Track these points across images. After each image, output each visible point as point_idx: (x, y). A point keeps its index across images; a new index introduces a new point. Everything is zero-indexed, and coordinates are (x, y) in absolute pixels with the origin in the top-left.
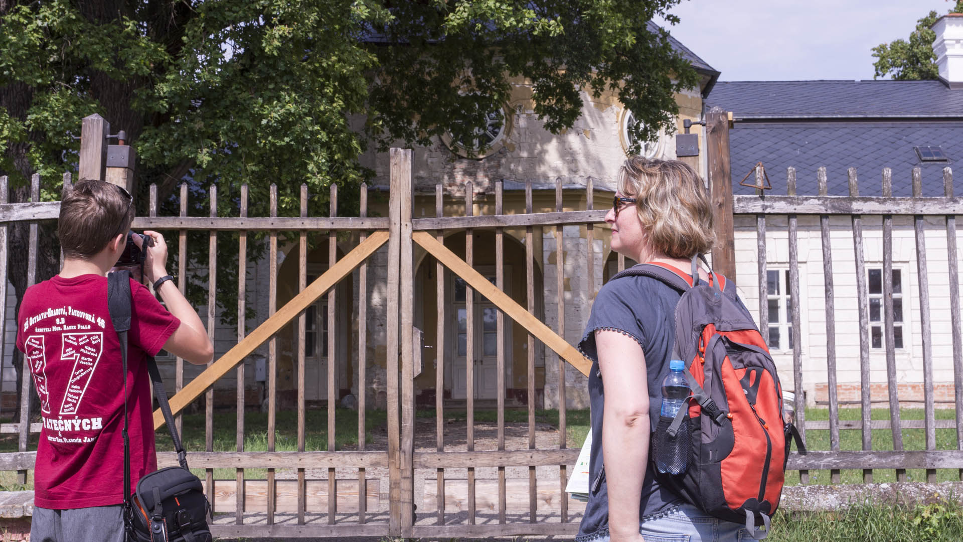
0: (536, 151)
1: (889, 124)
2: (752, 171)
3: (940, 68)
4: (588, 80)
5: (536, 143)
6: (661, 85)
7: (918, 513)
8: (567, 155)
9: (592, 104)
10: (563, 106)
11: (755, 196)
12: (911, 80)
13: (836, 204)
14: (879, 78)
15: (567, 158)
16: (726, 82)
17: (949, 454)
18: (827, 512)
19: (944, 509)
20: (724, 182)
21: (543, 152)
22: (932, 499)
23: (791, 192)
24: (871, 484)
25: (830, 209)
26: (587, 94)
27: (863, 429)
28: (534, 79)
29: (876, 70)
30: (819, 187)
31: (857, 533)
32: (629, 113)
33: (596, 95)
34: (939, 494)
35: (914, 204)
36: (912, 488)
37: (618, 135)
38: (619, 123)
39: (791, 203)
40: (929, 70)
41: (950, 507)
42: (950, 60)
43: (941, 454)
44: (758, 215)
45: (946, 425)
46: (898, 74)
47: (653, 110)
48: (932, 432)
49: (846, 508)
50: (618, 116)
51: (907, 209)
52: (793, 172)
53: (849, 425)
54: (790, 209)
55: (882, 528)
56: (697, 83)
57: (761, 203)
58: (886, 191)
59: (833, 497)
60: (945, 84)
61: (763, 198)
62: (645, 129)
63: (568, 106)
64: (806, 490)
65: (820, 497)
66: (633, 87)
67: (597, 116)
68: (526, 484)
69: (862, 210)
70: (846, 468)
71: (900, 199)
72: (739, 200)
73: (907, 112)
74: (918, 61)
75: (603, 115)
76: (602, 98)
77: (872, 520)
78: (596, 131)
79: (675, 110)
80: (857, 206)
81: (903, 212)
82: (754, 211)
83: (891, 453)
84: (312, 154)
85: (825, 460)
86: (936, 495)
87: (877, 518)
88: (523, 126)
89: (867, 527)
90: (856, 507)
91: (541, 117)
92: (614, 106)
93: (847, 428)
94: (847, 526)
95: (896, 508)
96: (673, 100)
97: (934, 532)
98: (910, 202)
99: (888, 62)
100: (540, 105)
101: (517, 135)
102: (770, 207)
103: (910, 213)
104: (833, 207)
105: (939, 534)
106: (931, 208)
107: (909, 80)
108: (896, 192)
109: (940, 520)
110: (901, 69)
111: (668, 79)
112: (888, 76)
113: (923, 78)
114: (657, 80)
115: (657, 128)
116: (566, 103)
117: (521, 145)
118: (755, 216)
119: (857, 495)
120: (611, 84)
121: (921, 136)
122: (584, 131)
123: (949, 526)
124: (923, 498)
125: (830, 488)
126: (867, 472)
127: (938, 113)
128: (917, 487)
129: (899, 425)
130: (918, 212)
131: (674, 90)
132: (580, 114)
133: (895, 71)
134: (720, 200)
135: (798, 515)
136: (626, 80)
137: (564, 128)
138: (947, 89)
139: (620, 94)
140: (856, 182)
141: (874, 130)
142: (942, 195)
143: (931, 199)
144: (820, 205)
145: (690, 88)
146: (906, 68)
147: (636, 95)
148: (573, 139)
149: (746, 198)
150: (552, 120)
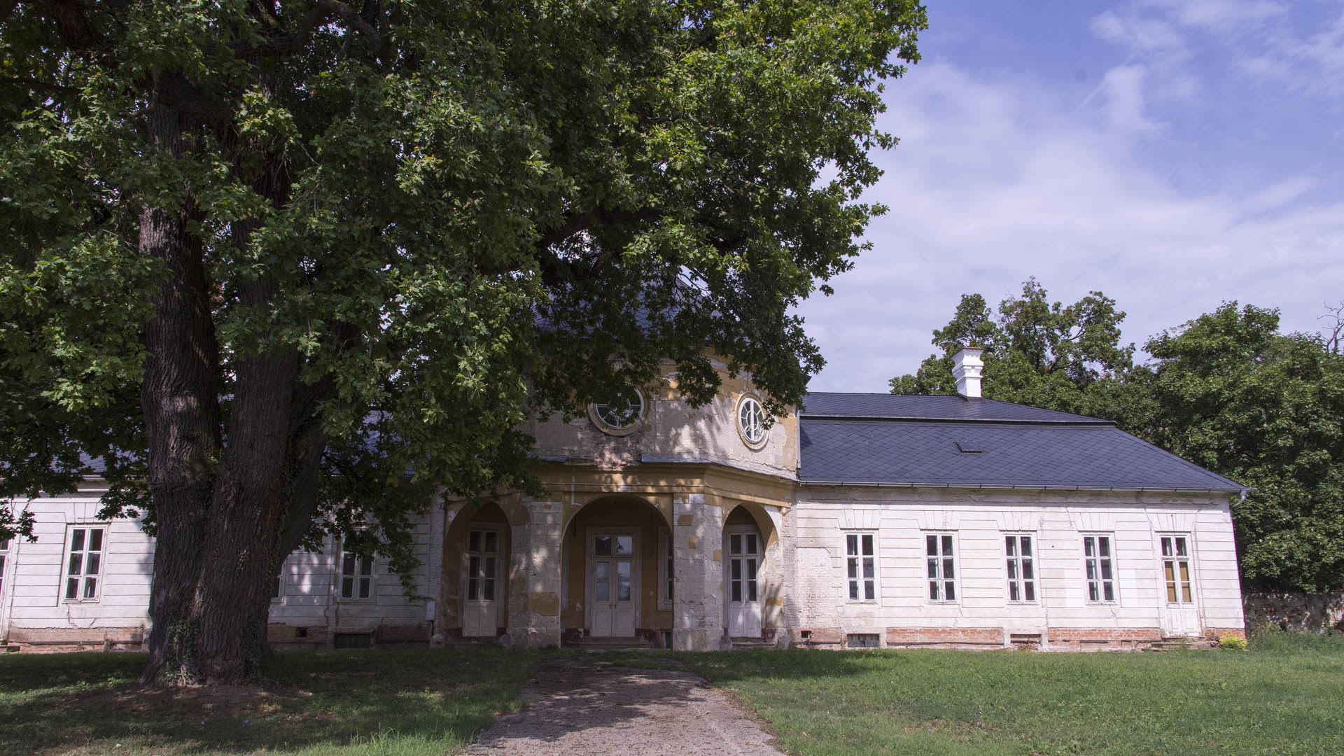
0: (671, 435)
1: (932, 424)
3: (960, 388)
5: (671, 428)
15: (698, 440)
21: (678, 435)
37: (734, 421)
38: (736, 412)
42: (967, 380)
50: (734, 406)
60: (964, 398)
73: (944, 416)
78: (717, 417)
84: (465, 347)
88: (660, 411)
92: (731, 398)
101: (655, 418)
117: (658, 427)
121: (958, 433)
122: (709, 416)
138: (966, 402)
141: (921, 428)
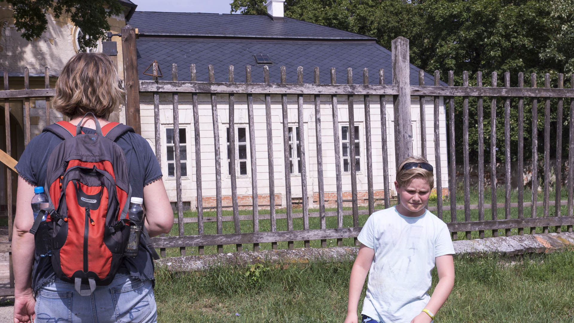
0: (17, 52)
1: (239, 41)
2: (151, 66)
3: (268, 8)
4: (50, 6)
5: (17, 47)
6: (98, 12)
7: (248, 269)
8: (38, 54)
9: (54, 22)
10: (34, 23)
11: (152, 81)
12: (252, 15)
13: (201, 87)
14: (233, 13)
15: (39, 57)
16: (141, 12)
17: (266, 234)
18: (196, 271)
19: (263, 266)
20: (133, 72)
21: (23, 52)
22: (256, 261)
23: (174, 79)
24: (222, 254)
25: (198, 89)
26: (51, 16)
27: (217, 222)
28: (14, 5)
29: (232, 8)
30: (191, 76)
31: (213, 283)
32: (79, 29)
33: (57, 16)
34: (260, 257)
35: (247, 87)
36: (245, 255)
37: (72, 43)
38: (73, 35)
39: (175, 86)
40: (262, 9)
41: (266, 265)
42: (273, 3)
43: (262, 234)
44: (154, 93)
45: (265, 217)
46: (244, 11)
47: (94, 27)
48: (257, 222)
49: (207, 268)
50: (71, 31)
51: (242, 90)
52: (176, 67)
53: (209, 220)
54: (174, 89)
55: (228, 279)
56: (122, 12)
57: (156, 85)
58: (231, 80)
59: (199, 262)
60: (271, 18)
61: (157, 82)
62: (90, 39)
63: (38, 23)
64: (184, 259)
65: (192, 263)
66: (80, 12)
67: (58, 30)
68: (7, 264)
69: (217, 90)
70: (207, 245)
71: (239, 84)
72: (142, 83)
73: (249, 34)
74: (256, 4)
75: (62, 29)
76: (61, 18)
77: (222, 275)
78: (58, 40)
79: (108, 28)
80: (214, 88)
81: (241, 92)
82: (152, 91)
83: (234, 235)
85: (195, 241)
86: (258, 258)
87: (225, 273)
88: (9, 35)
89: (219, 279)
90: (213, 267)
91: (19, 29)
92: (69, 24)
93: (208, 221)
94: (207, 279)
95: (236, 267)
96: (106, 21)
97: (257, 279)
98: (244, 86)
99: (239, 3)
100: (19, 21)
101: (4, 41)
102: (162, 88)
103: (244, 92)
104: (200, 89)
105: (260, 280)
106: (257, 90)
107: (251, 14)
108: (236, 80)
109: (260, 272)
110: (246, 8)
111: (103, 8)
112: (239, 12)
113: (259, 14)
114: (96, 9)
115: (97, 39)
116: (36, 21)
117: (7, 47)
118: (152, 94)
119: (214, 260)
120: (66, 9)
121: (257, 48)
122: (50, 39)
123: (265, 275)
124: (251, 260)
125: (198, 257)
126: (220, 246)
127: (267, 35)
128: (248, 254)
129: (238, 218)
130: (250, 92)
131: (107, 15)
132: (46, 28)
133: (243, 9)
134: (131, 83)
135: (179, 274)
136: (76, 8)
137: (35, 37)
138: (272, 21)
139: (72, 16)
140: (213, 73)
141: (230, 44)
142: (263, 82)
143: (257, 85)
144: (192, 87)
145: (117, 15)
146: (249, 8)
147: (83, 17)
148: (42, 45)
149: (147, 82)
150: (27, 32)
